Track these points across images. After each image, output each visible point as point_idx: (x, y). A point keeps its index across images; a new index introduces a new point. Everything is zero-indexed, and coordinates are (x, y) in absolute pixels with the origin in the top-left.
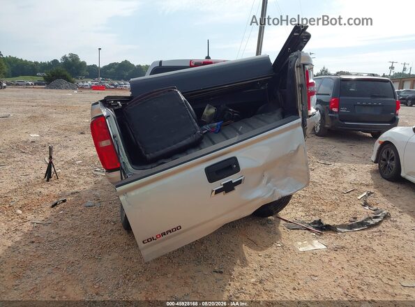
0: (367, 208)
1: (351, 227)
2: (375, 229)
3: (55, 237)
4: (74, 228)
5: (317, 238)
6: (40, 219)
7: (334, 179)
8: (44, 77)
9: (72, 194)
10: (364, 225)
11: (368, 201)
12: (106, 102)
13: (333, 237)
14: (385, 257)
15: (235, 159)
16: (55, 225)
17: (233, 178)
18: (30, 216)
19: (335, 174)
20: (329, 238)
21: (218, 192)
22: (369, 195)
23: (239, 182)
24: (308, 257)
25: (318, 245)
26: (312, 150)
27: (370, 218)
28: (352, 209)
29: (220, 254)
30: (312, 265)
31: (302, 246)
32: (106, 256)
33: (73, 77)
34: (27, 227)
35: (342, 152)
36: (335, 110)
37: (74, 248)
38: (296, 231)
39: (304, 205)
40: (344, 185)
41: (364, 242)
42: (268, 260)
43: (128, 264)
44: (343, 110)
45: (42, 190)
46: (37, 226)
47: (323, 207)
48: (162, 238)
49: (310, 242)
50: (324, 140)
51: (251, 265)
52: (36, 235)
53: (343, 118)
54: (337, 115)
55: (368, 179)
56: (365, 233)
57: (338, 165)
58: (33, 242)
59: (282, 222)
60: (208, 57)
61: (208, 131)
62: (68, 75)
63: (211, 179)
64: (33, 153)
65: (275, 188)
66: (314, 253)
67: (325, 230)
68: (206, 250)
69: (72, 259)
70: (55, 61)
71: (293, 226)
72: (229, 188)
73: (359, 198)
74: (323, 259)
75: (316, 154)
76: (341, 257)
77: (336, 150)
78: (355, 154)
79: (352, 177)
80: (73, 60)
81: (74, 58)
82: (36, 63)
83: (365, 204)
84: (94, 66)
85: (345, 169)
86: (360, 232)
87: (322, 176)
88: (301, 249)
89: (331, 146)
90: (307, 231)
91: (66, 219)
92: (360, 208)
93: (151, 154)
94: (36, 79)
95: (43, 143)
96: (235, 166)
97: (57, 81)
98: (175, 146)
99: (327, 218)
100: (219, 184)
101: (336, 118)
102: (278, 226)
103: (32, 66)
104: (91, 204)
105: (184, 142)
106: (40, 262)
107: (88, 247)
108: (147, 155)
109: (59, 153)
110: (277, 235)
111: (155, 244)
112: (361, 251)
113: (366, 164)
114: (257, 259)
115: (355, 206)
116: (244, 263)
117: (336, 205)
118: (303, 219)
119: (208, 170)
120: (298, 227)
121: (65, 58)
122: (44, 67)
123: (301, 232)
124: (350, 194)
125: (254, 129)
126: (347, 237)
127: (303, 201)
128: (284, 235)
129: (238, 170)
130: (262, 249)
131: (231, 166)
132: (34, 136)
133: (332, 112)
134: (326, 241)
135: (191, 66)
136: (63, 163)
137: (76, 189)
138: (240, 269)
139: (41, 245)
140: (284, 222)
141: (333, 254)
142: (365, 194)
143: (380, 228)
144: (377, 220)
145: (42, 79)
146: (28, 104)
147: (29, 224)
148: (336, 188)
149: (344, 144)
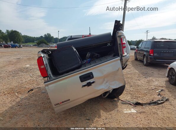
0: (159, 96)
1: (150, 104)
2: (161, 105)
3: (28, 104)
4: (35, 101)
5: (134, 108)
6: (23, 97)
7: (148, 84)
8: (37, 43)
9: (37, 88)
10: (156, 103)
11: (161, 93)
12: (43, 52)
13: (140, 108)
14: (162, 117)
15: (91, 73)
16: (29, 99)
17: (91, 81)
18: (20, 96)
19: (149, 82)
20: (139, 108)
21: (84, 86)
22: (162, 91)
23: (93, 82)
24: (127, 115)
25: (133, 111)
26: (141, 72)
27: (159, 100)
28: (153, 97)
29: (90, 113)
30: (129, 119)
31: (126, 111)
32: (45, 112)
33: (48, 43)
34: (18, 100)
35: (154, 72)
36: (152, 55)
37: (34, 108)
38: (125, 105)
39: (131, 94)
40: (152, 87)
41: (154, 110)
42: (110, 116)
43: (53, 115)
44: (155, 55)
45: (26, 86)
46: (22, 100)
47: (140, 95)
48: (62, 104)
49: (130, 109)
50: (148, 68)
51: (102, 117)
52: (21, 103)
53: (155, 58)
54: (153, 57)
55: (164, 84)
56: (156, 106)
57: (151, 78)
58: (19, 105)
59: (120, 101)
60: (90, 34)
61: (86, 63)
62: (46, 42)
63: (82, 81)
64: (26, 72)
65: (109, 85)
66: (130, 114)
67: (138, 105)
68: (85, 111)
69: (32, 112)
70: (42, 37)
71: (124, 103)
72: (89, 84)
73: (157, 92)
74: (134, 116)
75: (143, 73)
76: (142, 116)
77: (152, 72)
78: (160, 73)
79: (156, 83)
80: (48, 36)
81: (49, 35)
82: (34, 37)
83: (159, 95)
84: (57, 38)
85: (154, 80)
86: (153, 106)
87: (143, 82)
88: (125, 112)
89: (150, 70)
90: (130, 105)
91: (33, 97)
92: (156, 96)
93: (61, 71)
94: (34, 44)
95: (31, 69)
96: (91, 76)
97: (42, 44)
98: (70, 68)
99: (140, 100)
100: (85, 83)
101: (152, 58)
102: (118, 103)
103: (33, 39)
104: (44, 92)
105: (74, 67)
106: (20, 113)
107: (39, 108)
108: (59, 72)
109: (36, 72)
110: (117, 106)
111: (59, 106)
112: (152, 114)
113: (164, 78)
114: (105, 115)
115: (154, 96)
116: (100, 116)
117: (145, 94)
118: (129, 100)
119: (80, 77)
120: (126, 103)
121: (45, 35)
122: (37, 39)
123: (127, 105)
124: (153, 90)
125: (101, 61)
126: (147, 108)
127: (131, 93)
128: (119, 106)
129: (93, 77)
130: (108, 112)
131: (90, 76)
132: (28, 66)
133: (151, 56)
134: (137, 109)
135: (83, 37)
136: (37, 76)
137: (40, 86)
138: (97, 119)
139: (22, 107)
140: (121, 101)
141: (139, 115)
142: (160, 90)
143: (163, 105)
144: (162, 101)
145: (36, 43)
146: (28, 53)
147: (19, 99)
148: (147, 88)
149: (156, 69)
